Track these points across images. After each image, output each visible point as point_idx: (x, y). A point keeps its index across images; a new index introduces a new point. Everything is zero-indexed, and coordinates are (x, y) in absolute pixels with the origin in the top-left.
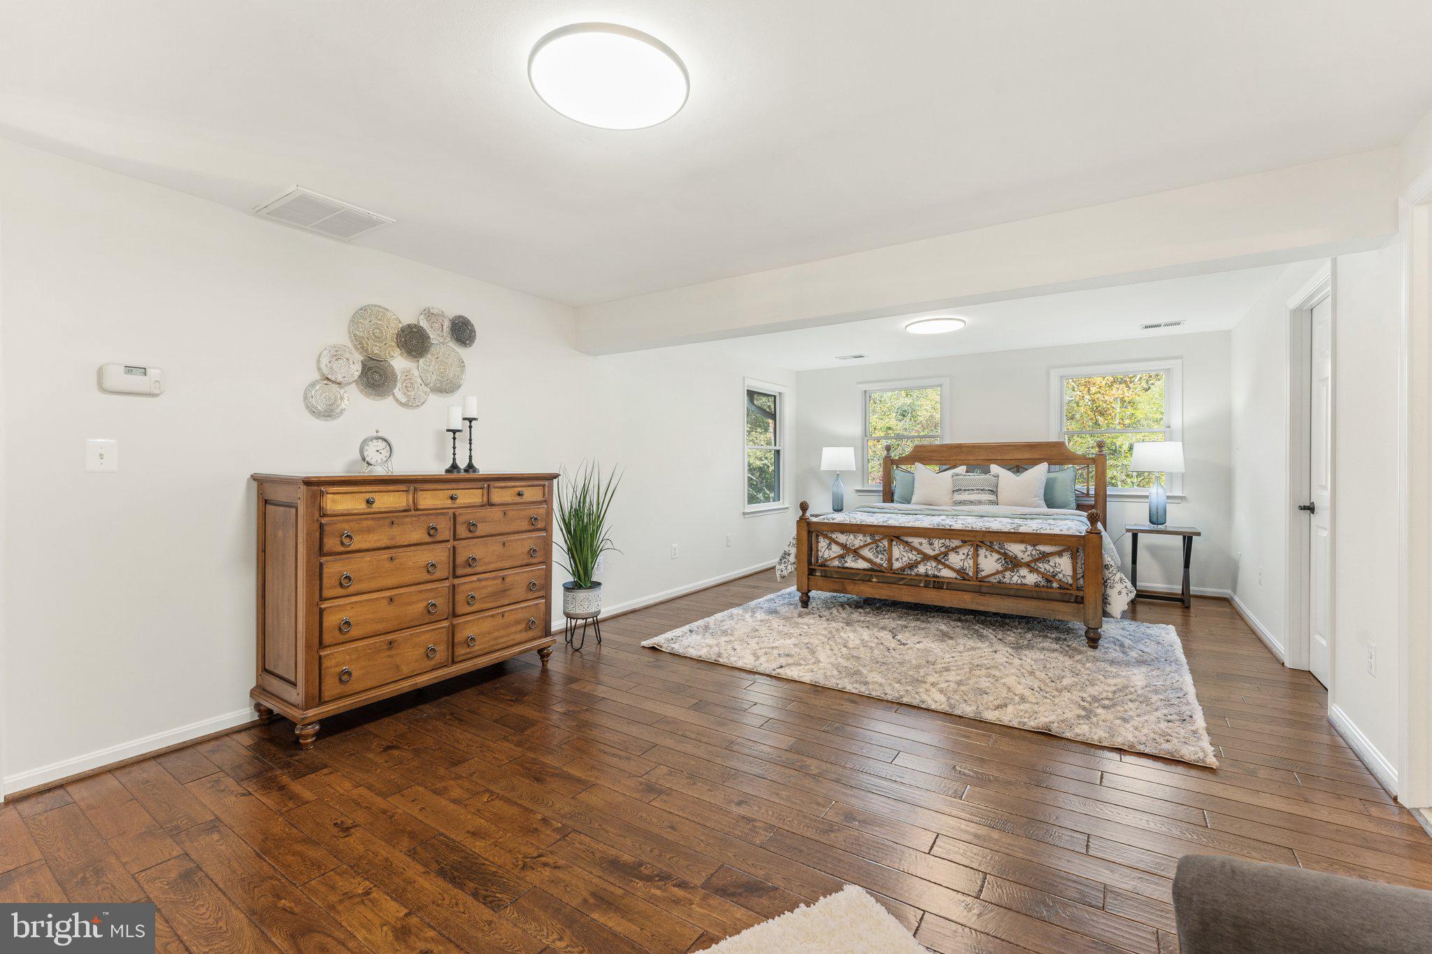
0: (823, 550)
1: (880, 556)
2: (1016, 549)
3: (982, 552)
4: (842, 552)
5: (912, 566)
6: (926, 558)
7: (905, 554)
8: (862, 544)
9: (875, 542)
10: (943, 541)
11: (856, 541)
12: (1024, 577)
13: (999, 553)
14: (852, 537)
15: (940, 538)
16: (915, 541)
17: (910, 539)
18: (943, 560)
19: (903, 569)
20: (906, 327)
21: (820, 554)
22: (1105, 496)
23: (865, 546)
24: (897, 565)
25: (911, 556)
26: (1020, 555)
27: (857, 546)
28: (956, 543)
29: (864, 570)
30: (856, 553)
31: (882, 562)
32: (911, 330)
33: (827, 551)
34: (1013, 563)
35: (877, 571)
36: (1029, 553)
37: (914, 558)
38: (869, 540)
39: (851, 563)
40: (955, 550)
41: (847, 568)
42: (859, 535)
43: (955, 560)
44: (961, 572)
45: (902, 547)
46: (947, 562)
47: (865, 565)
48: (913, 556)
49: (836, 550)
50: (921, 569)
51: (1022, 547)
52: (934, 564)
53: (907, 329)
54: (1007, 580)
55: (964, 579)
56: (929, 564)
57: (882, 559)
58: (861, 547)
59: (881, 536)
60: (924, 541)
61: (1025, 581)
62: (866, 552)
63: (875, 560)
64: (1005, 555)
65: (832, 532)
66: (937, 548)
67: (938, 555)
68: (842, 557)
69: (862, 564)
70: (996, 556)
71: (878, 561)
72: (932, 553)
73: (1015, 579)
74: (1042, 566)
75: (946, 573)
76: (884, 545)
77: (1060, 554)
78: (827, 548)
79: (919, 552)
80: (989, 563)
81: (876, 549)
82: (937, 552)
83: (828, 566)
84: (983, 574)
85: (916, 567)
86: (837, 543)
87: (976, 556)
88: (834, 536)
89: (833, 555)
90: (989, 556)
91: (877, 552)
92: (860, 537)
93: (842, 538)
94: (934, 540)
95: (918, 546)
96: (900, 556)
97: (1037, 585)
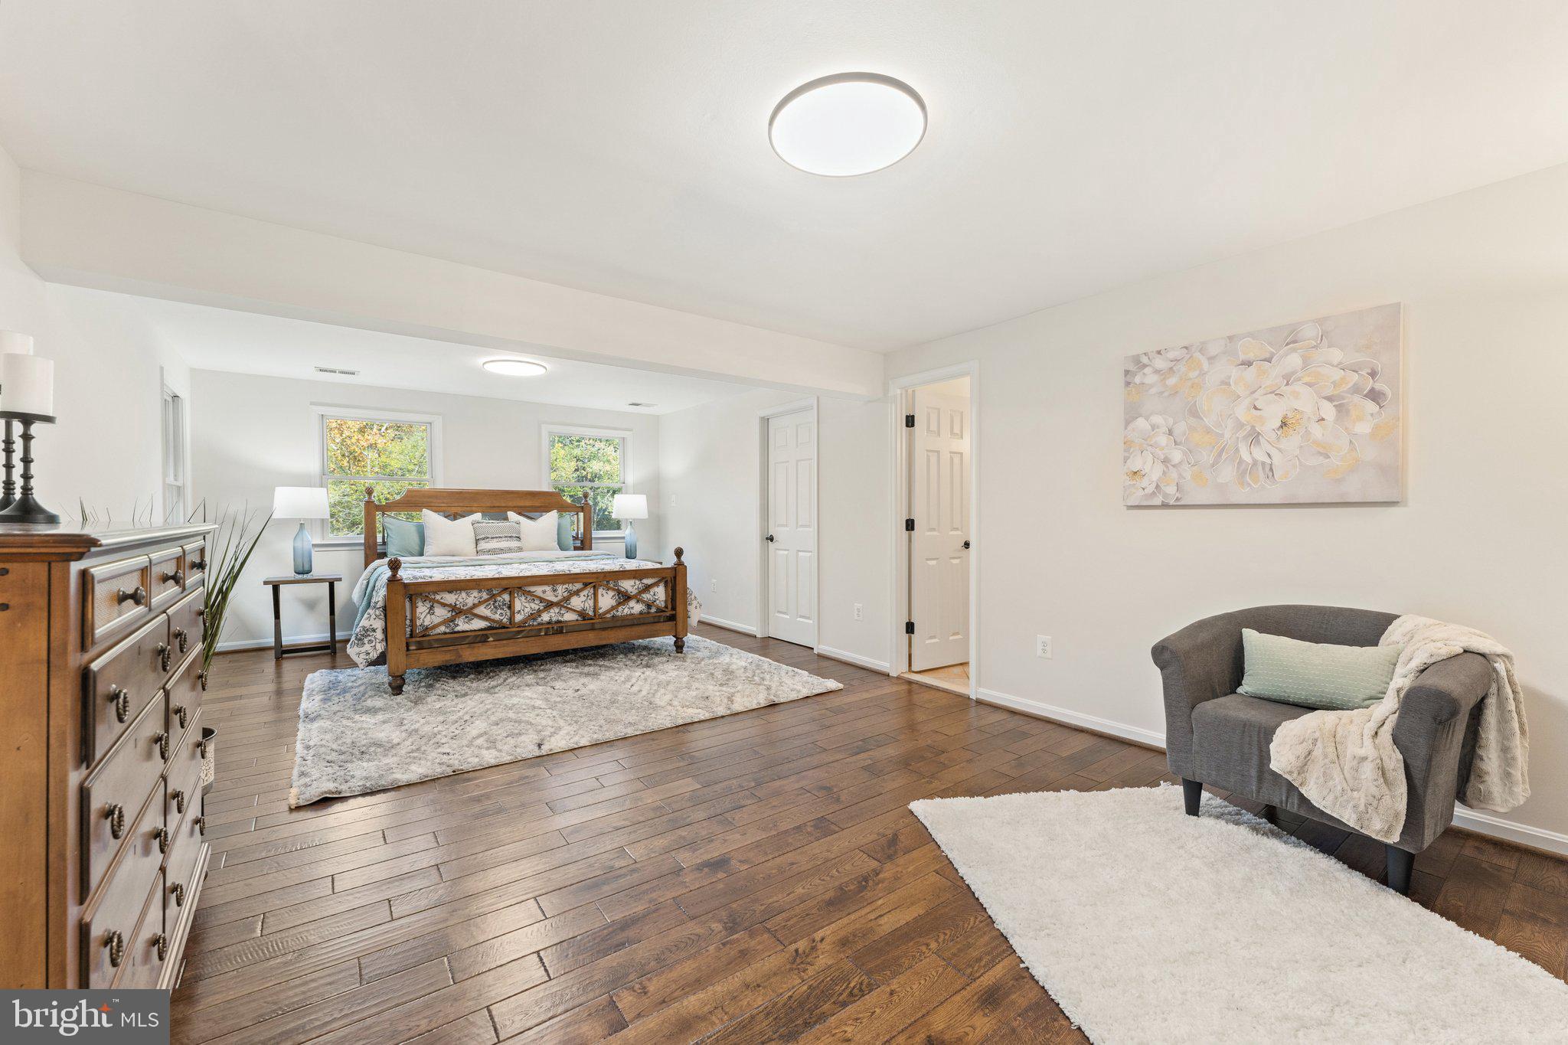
0: (422, 617)
1: (499, 611)
2: (628, 585)
3: (600, 591)
4: (449, 615)
5: (535, 615)
6: (550, 605)
7: (527, 605)
8: (476, 601)
9: (493, 597)
10: (566, 586)
11: (469, 599)
12: (632, 608)
13: (614, 590)
14: (464, 594)
15: (564, 584)
16: (538, 590)
17: (532, 589)
18: (565, 605)
19: (524, 621)
20: (484, 364)
21: (418, 623)
22: (591, 539)
23: (480, 603)
24: (518, 618)
25: (533, 605)
26: (630, 589)
27: (470, 604)
28: (579, 586)
29: (481, 630)
30: (469, 613)
31: (502, 618)
32: (489, 367)
33: (428, 616)
34: (625, 597)
35: (496, 628)
36: (636, 587)
37: (537, 607)
38: (485, 596)
39: (462, 625)
40: (577, 593)
41: (459, 632)
42: (472, 591)
43: (577, 602)
44: (582, 614)
45: (523, 598)
46: (569, 606)
47: (482, 624)
48: (536, 606)
49: (441, 613)
50: (545, 617)
51: (632, 582)
52: (557, 610)
53: (485, 366)
54: (619, 614)
55: (584, 620)
56: (552, 611)
57: (501, 615)
58: (475, 606)
59: (500, 590)
60: (548, 588)
61: (633, 611)
62: (482, 610)
63: (493, 617)
64: (619, 592)
65: (435, 593)
66: (560, 594)
67: (561, 601)
68: (452, 620)
69: (478, 624)
70: (611, 593)
71: (497, 617)
72: (555, 600)
73: (626, 611)
74: (646, 596)
75: (569, 617)
76: (504, 600)
77: (656, 584)
78: (429, 613)
79: (542, 600)
80: (606, 600)
81: (493, 604)
82: (560, 598)
83: (429, 635)
84: (601, 611)
85: (540, 616)
86: (444, 605)
87: (595, 595)
88: (438, 597)
89: (437, 620)
90: (605, 594)
91: (495, 607)
92: (475, 593)
93: (450, 598)
94: (558, 586)
95: (542, 595)
96: (523, 607)
97: (641, 613)
